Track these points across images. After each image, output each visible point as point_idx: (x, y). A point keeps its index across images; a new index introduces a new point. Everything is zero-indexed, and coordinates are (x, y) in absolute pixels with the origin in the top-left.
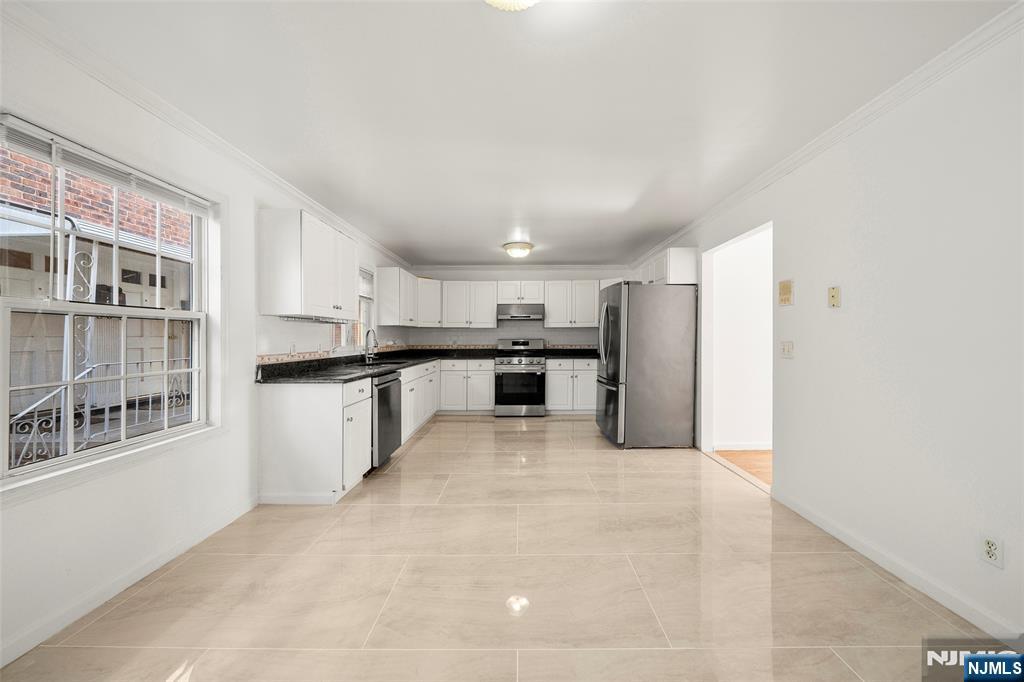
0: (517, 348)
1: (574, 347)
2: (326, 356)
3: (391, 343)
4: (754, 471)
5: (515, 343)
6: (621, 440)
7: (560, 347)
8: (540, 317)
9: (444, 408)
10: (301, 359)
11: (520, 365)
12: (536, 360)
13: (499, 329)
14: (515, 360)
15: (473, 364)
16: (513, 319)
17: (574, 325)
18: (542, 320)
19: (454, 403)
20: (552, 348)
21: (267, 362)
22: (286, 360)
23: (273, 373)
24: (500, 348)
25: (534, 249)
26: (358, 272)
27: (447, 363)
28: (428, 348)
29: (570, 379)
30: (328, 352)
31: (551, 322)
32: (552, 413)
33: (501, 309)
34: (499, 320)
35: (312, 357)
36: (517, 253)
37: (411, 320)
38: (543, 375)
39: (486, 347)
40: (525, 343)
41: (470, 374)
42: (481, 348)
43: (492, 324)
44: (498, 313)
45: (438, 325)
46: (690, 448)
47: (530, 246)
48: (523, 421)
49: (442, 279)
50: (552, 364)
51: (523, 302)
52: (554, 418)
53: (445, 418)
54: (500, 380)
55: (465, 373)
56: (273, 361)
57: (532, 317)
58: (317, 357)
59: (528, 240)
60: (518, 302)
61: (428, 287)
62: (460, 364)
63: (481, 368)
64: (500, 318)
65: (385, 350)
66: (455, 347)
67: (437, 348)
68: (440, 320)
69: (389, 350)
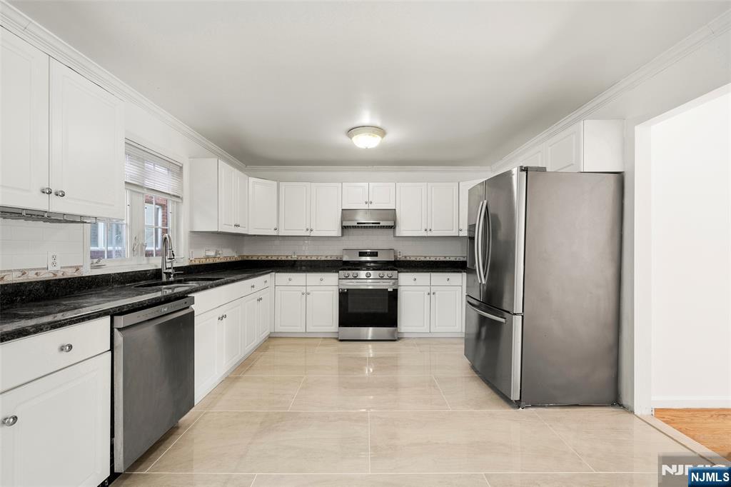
0: (364, 259)
1: (428, 259)
3: (212, 253)
4: (684, 426)
5: (362, 254)
6: (515, 396)
7: (413, 259)
8: (391, 223)
9: (279, 329)
11: (367, 280)
12: (387, 273)
13: (343, 238)
14: (363, 274)
15: (313, 278)
16: (360, 227)
17: (430, 234)
18: (393, 227)
19: (290, 323)
20: (403, 259)
24: (344, 259)
26: (122, 148)
27: (282, 278)
28: (264, 258)
29: (426, 296)
30: (77, 267)
31: (403, 230)
32: (405, 336)
33: (346, 213)
34: (344, 228)
36: (366, 142)
37: (236, 226)
38: (396, 291)
39: (329, 258)
40: (375, 254)
41: (309, 289)
42: (323, 258)
43: (336, 231)
44: (343, 219)
45: (275, 233)
46: (612, 405)
47: (382, 132)
48: (370, 345)
49: (279, 180)
51: (372, 207)
52: (407, 341)
53: (279, 342)
54: (345, 297)
55: (304, 289)
57: (382, 224)
59: (378, 124)
60: (366, 207)
61: (259, 188)
62: (298, 278)
63: (323, 283)
64: (346, 224)
65: (204, 262)
66: (295, 258)
67: (275, 258)
68: (275, 227)
69: (211, 261)
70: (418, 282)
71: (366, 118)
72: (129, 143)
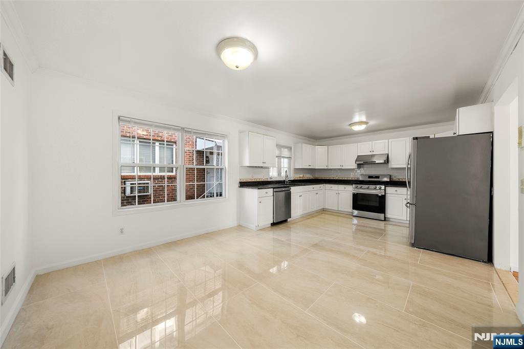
0: (371, 179)
2: (266, 180)
3: (301, 176)
5: (370, 177)
6: (412, 241)
9: (326, 207)
10: (255, 180)
12: (379, 187)
14: (365, 186)
15: (341, 187)
18: (387, 163)
19: (331, 205)
21: (242, 181)
22: (249, 181)
23: (243, 184)
25: (368, 125)
26: (275, 147)
27: (328, 186)
28: (324, 178)
29: (404, 200)
30: (267, 179)
31: (392, 165)
32: (391, 220)
34: (358, 164)
35: (260, 180)
36: (356, 128)
38: (384, 196)
39: (353, 179)
40: (377, 177)
41: (339, 192)
42: (350, 179)
43: (354, 166)
44: (358, 160)
45: (327, 168)
47: (366, 123)
49: (328, 145)
50: (390, 190)
52: (391, 223)
53: (326, 212)
54: (356, 197)
55: (337, 192)
56: (245, 181)
57: (377, 162)
58: (262, 180)
59: (364, 120)
60: (370, 154)
61: (321, 150)
62: (335, 186)
65: (299, 179)
66: (337, 178)
67: (328, 178)
68: (326, 165)
69: (301, 179)
70: (398, 192)
71: (357, 119)
72: (277, 145)
